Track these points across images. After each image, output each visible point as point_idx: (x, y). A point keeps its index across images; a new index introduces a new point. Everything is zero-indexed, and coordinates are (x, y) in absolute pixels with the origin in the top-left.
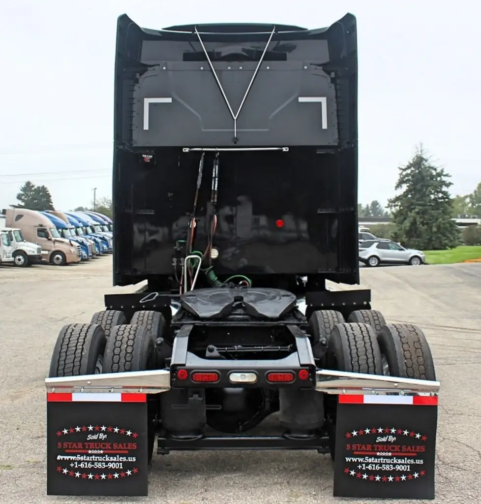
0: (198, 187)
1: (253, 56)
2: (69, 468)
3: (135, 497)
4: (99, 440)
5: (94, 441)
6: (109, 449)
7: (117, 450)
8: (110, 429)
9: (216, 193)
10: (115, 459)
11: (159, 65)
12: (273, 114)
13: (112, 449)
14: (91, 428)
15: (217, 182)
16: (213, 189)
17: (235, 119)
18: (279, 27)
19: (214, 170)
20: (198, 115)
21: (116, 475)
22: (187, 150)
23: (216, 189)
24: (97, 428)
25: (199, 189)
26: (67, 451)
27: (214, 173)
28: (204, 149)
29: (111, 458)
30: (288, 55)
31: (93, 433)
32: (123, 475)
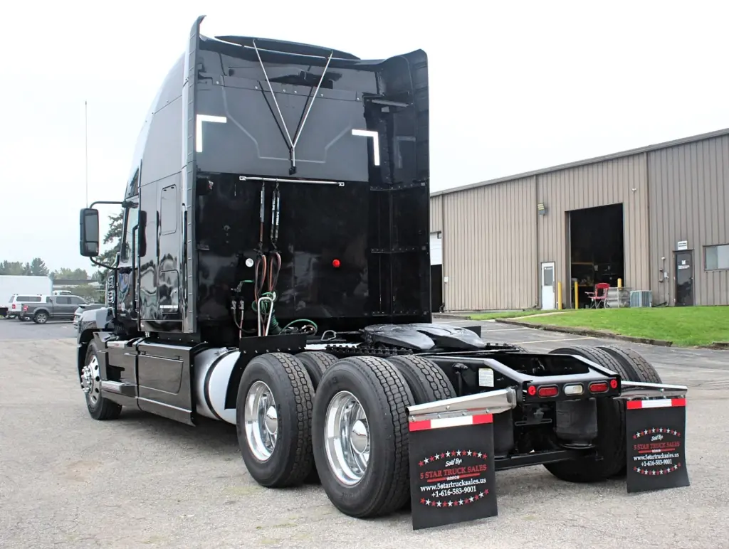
0: (263, 220)
1: (311, 81)
2: (432, 499)
3: (482, 520)
4: (455, 466)
5: (450, 467)
6: (464, 474)
7: (471, 473)
8: (464, 453)
9: (277, 228)
10: (470, 484)
11: (211, 78)
12: (328, 146)
13: (468, 473)
14: (448, 454)
15: (278, 216)
16: (273, 223)
17: (294, 147)
18: (337, 53)
19: (274, 203)
20: (255, 141)
21: (471, 499)
22: (244, 178)
23: (277, 224)
24: (453, 454)
25: (264, 223)
26: (429, 481)
27: (274, 206)
28: (265, 179)
29: (466, 482)
30: (335, 83)
31: (450, 459)
32: (477, 498)
